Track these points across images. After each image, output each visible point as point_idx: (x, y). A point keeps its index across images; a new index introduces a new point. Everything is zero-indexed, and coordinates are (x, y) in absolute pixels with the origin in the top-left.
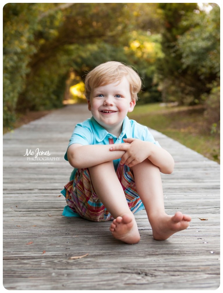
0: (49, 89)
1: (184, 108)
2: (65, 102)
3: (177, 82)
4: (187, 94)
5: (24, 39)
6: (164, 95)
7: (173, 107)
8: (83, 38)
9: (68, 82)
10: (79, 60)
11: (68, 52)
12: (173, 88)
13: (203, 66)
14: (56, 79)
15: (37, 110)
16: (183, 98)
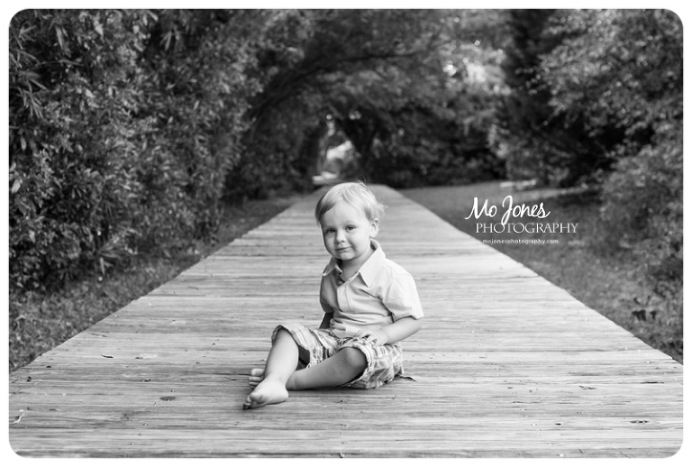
0: (286, 157)
1: (551, 193)
2: (317, 179)
3: (536, 142)
4: (556, 165)
5: (238, 67)
6: (509, 166)
7: (527, 189)
8: (353, 60)
9: (322, 143)
10: (343, 99)
11: (322, 87)
12: (527, 154)
13: (594, 113)
14: (300, 138)
15: (265, 198)
16: (547, 172)
